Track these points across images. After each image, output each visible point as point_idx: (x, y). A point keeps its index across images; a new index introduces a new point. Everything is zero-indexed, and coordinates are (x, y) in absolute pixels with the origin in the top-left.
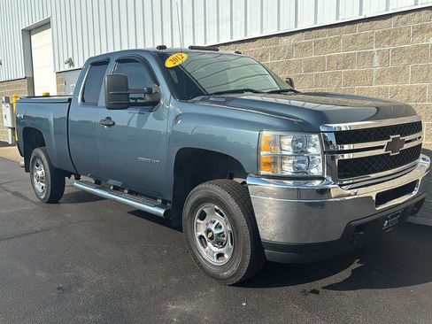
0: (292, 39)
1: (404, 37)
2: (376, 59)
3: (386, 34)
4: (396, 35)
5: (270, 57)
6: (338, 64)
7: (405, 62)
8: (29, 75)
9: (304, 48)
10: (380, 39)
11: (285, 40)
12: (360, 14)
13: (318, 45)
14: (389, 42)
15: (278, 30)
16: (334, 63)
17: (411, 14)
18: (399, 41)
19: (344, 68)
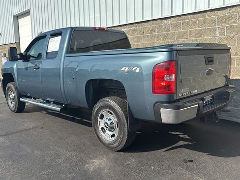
0: (170, 21)
1: (233, 20)
2: (217, 31)
3: (223, 18)
4: (229, 18)
5: (156, 31)
6: (196, 35)
7: (234, 33)
8: (17, 41)
9: (176, 26)
10: (220, 21)
11: (165, 21)
12: (209, 7)
13: (184, 24)
14: (225, 22)
15: (162, 16)
16: (193, 34)
17: (238, 7)
18: (230, 22)
19: (199, 37)
